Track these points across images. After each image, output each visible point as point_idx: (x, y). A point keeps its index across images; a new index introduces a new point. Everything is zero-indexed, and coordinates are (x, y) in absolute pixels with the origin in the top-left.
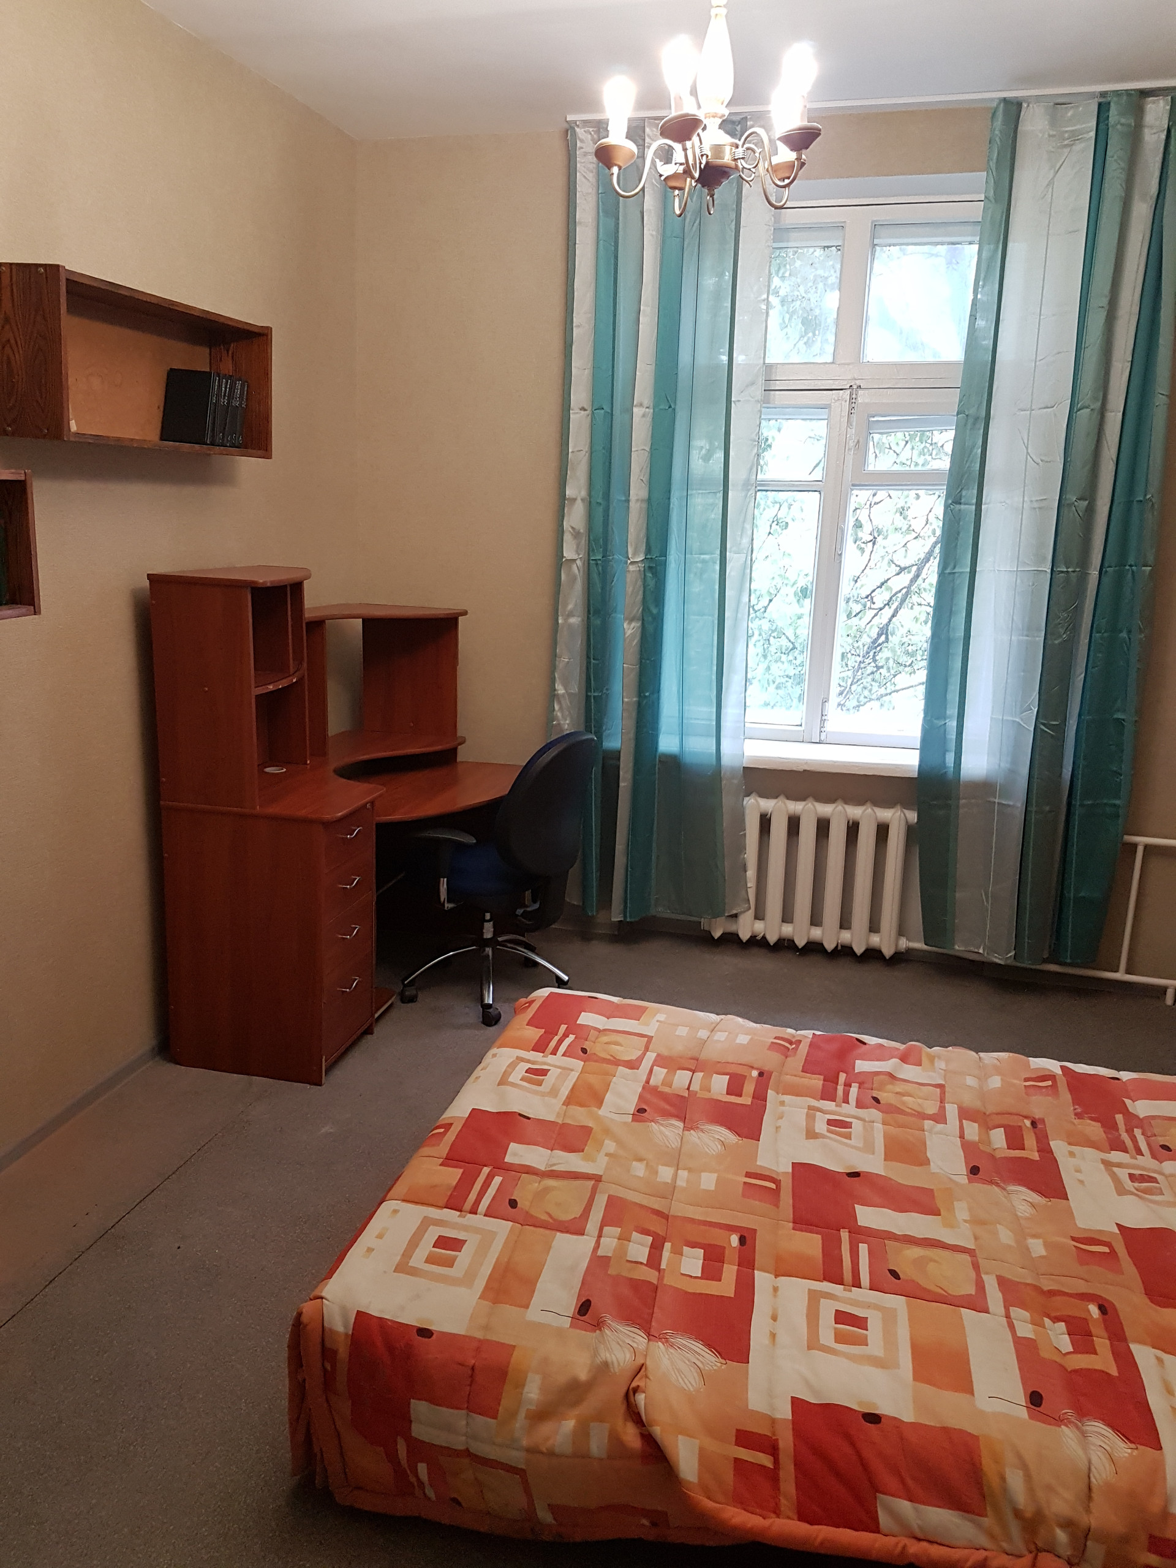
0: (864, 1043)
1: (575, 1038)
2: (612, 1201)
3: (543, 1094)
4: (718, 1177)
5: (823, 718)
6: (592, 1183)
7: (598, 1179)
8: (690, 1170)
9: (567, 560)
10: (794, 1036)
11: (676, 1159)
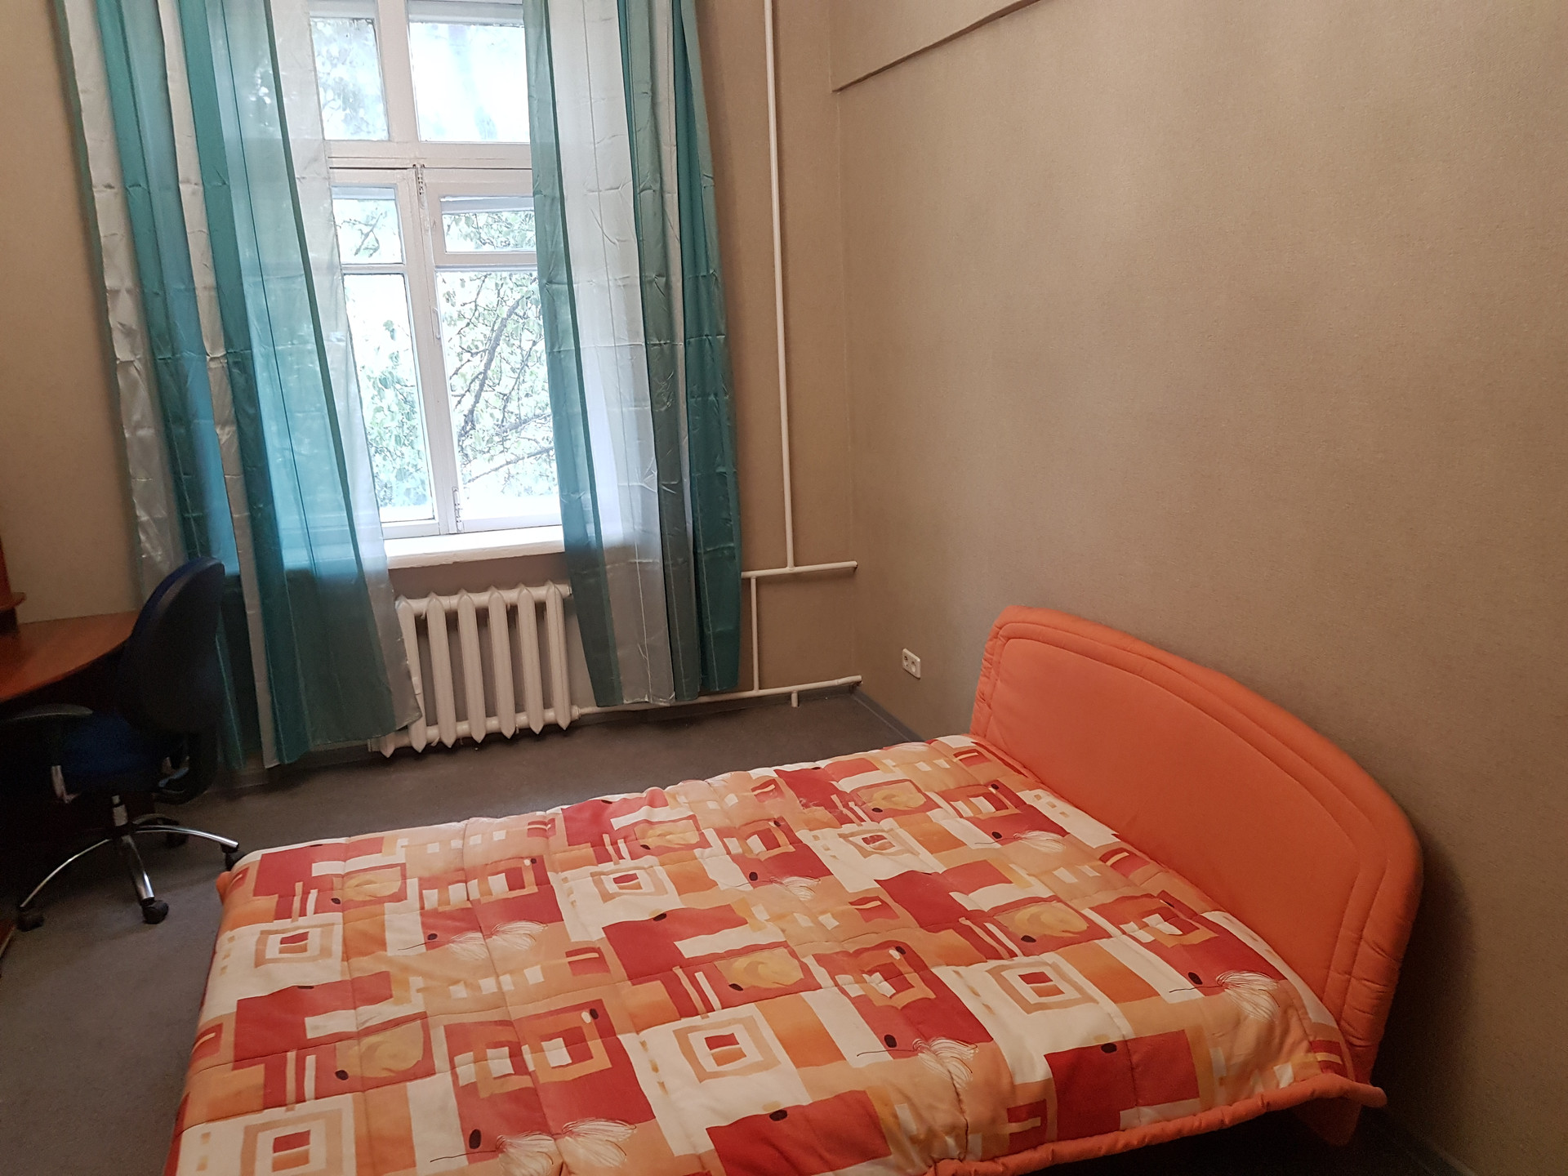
0: (610, 803)
1: (319, 892)
2: (450, 1032)
3: (313, 959)
4: (542, 968)
5: (457, 508)
6: (419, 1022)
7: (423, 1016)
8: (511, 972)
9: (121, 362)
10: (544, 817)
11: (492, 967)
